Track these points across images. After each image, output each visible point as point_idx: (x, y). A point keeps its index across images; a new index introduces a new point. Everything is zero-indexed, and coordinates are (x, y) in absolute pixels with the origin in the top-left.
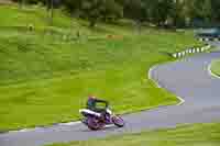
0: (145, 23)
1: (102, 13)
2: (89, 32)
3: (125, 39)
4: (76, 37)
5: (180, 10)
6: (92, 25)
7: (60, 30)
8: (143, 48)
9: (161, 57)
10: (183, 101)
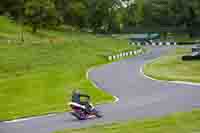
0: (84, 29)
1: (44, 20)
2: (32, 37)
3: (66, 44)
4: (20, 42)
5: (114, 17)
6: (34, 31)
7: (6, 35)
8: (82, 52)
9: (98, 60)
10: (117, 99)
